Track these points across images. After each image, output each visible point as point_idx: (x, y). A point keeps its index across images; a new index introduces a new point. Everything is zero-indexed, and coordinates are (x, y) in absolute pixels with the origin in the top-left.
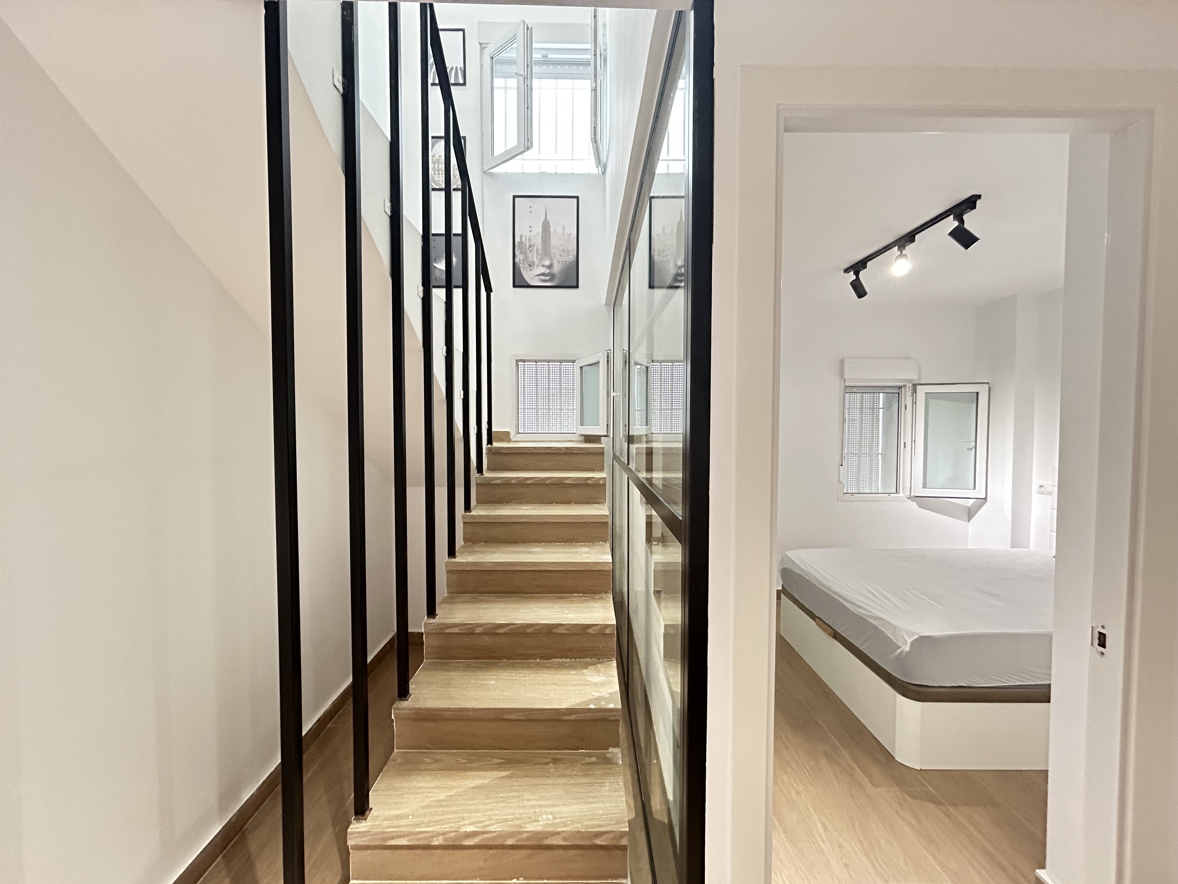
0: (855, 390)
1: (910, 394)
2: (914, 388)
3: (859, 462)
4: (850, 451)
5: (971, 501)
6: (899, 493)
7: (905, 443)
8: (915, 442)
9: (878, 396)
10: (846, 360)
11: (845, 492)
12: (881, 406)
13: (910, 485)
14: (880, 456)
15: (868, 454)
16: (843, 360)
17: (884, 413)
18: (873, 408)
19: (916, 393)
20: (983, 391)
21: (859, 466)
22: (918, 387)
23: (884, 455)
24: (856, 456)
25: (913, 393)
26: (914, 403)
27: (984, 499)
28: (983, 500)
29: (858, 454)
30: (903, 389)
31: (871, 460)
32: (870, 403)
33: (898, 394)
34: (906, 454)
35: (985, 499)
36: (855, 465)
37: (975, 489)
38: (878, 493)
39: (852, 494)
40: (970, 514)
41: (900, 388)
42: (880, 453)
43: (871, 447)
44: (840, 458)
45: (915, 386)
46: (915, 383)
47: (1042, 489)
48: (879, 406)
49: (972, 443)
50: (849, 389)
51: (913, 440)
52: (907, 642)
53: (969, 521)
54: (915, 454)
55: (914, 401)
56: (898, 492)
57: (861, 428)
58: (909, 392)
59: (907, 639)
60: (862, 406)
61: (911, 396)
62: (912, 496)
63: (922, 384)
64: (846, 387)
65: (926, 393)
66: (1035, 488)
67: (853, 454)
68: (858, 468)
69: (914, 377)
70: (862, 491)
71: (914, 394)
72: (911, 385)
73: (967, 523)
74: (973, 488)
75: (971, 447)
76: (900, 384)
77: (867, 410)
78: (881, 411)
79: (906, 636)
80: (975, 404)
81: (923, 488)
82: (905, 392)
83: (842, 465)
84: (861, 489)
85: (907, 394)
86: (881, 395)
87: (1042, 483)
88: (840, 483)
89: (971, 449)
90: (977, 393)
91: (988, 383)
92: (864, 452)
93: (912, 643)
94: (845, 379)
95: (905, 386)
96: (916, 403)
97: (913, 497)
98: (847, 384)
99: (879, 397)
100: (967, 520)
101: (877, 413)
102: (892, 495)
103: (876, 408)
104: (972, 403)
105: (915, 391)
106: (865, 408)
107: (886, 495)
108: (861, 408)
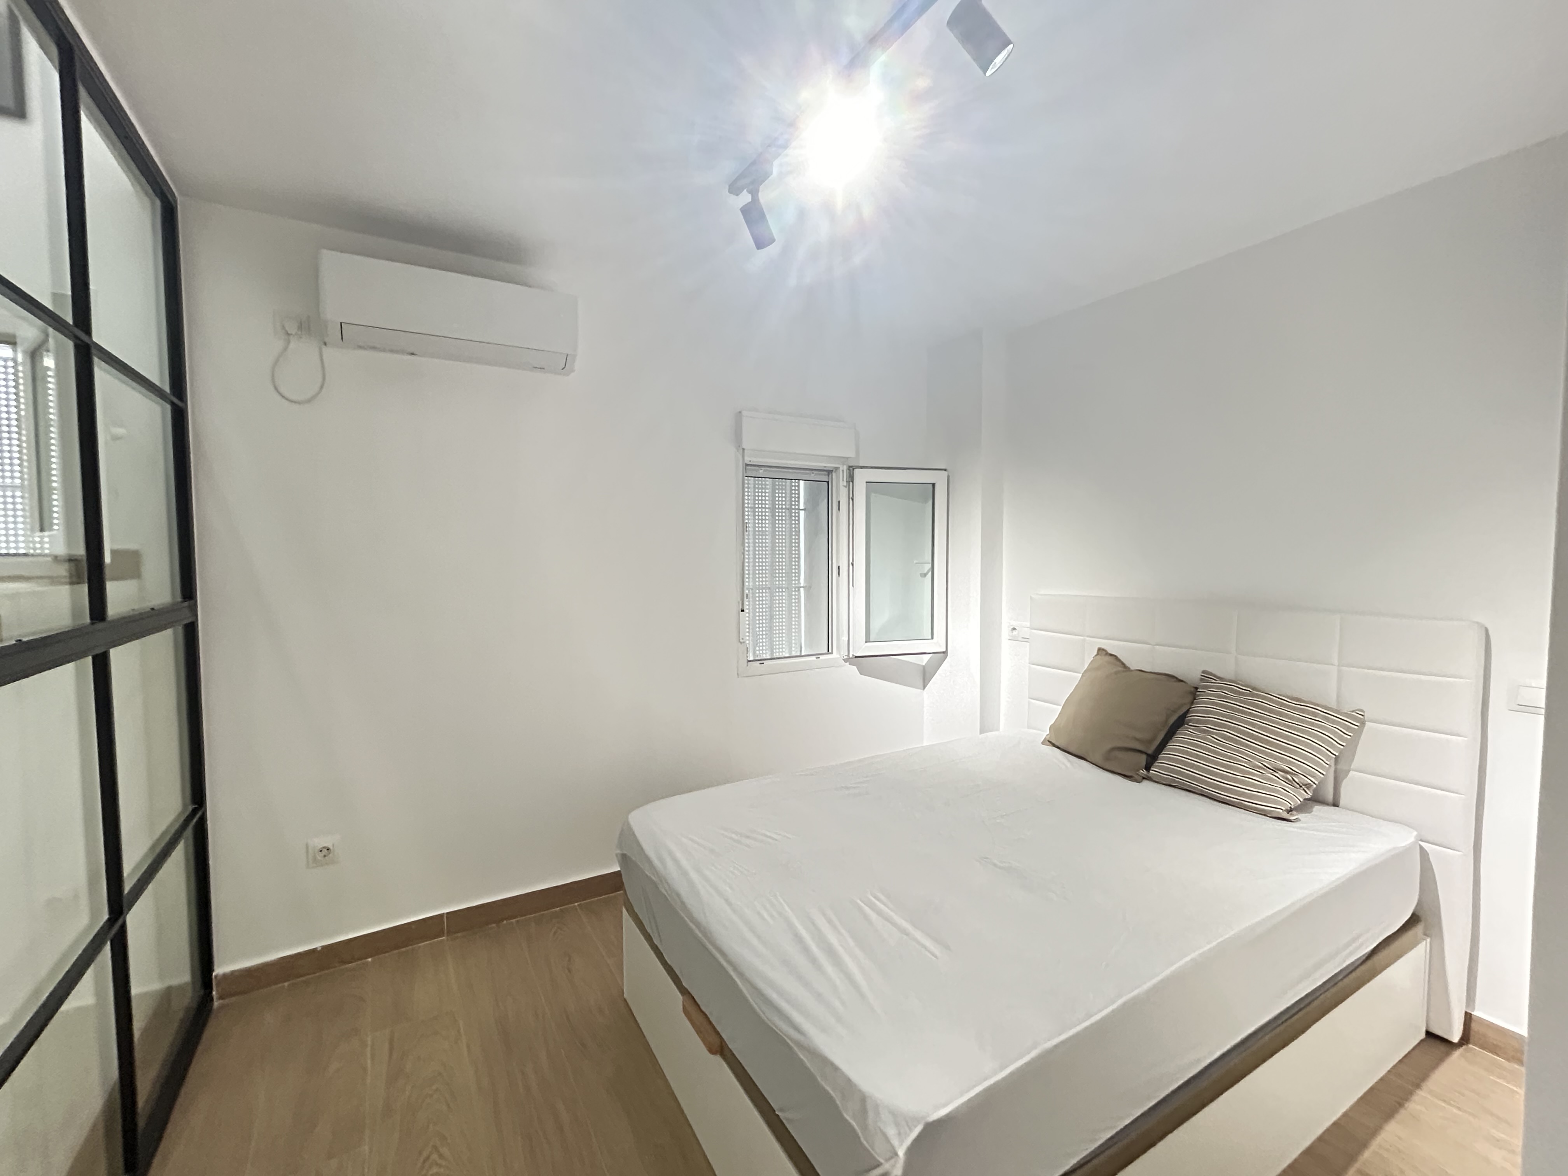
0: (761, 472)
1: (845, 484)
2: (850, 474)
3: (772, 600)
4: (757, 583)
5: (926, 658)
6: (832, 653)
7: (839, 567)
8: (853, 565)
9: (797, 484)
10: (744, 413)
11: (751, 658)
12: (802, 507)
13: (847, 639)
14: (802, 590)
15: (785, 588)
16: (740, 412)
17: (807, 518)
18: (790, 509)
19: (853, 482)
20: (940, 479)
21: (771, 608)
22: (857, 471)
23: (808, 588)
24: (766, 592)
25: (848, 482)
26: (851, 498)
27: (943, 652)
28: (942, 654)
29: (770, 588)
30: (834, 474)
31: (790, 596)
32: (785, 497)
33: (826, 483)
34: (840, 584)
35: (945, 653)
36: (766, 608)
37: (932, 638)
38: (801, 656)
39: (762, 661)
40: (926, 676)
41: (829, 472)
42: (802, 585)
43: (789, 575)
44: (739, 599)
45: (851, 469)
46: (851, 465)
47: (1015, 633)
48: (798, 505)
49: (928, 565)
50: (751, 470)
51: (851, 561)
52: (896, 1154)
53: (924, 689)
54: (853, 586)
55: (851, 496)
56: (830, 651)
57: (773, 543)
58: (843, 480)
59: (895, 1142)
60: (774, 504)
61: (846, 487)
62: (851, 656)
63: (862, 467)
64: (747, 465)
65: (867, 482)
66: (1005, 632)
67: (762, 589)
68: (770, 612)
69: (851, 454)
70: (776, 655)
71: (851, 483)
72: (845, 468)
73: (922, 690)
74: (930, 638)
75: (925, 572)
76: (830, 465)
77: (782, 512)
78: (802, 513)
79: (891, 1132)
80: (930, 502)
81: (866, 642)
82: (838, 477)
83: (743, 611)
84: (776, 652)
85: (840, 482)
86: (802, 483)
87: (1014, 624)
88: (741, 643)
89: (925, 575)
90: (934, 485)
91: (945, 470)
92: (779, 584)
93: (910, 1151)
94: (743, 449)
95: (837, 469)
96: (853, 499)
97: (852, 658)
98: (747, 460)
99: (798, 486)
100: (922, 688)
101: (797, 522)
102: (822, 657)
103: (795, 509)
104: (926, 501)
105: (851, 478)
106: (779, 508)
107: (814, 658)
108: (773, 509)
